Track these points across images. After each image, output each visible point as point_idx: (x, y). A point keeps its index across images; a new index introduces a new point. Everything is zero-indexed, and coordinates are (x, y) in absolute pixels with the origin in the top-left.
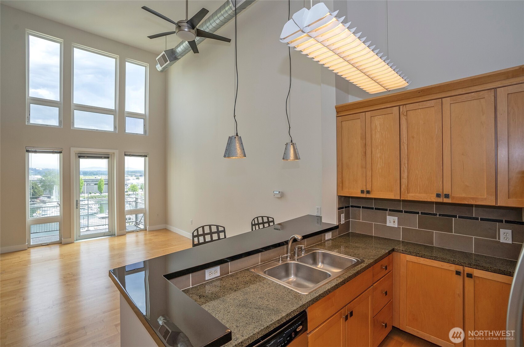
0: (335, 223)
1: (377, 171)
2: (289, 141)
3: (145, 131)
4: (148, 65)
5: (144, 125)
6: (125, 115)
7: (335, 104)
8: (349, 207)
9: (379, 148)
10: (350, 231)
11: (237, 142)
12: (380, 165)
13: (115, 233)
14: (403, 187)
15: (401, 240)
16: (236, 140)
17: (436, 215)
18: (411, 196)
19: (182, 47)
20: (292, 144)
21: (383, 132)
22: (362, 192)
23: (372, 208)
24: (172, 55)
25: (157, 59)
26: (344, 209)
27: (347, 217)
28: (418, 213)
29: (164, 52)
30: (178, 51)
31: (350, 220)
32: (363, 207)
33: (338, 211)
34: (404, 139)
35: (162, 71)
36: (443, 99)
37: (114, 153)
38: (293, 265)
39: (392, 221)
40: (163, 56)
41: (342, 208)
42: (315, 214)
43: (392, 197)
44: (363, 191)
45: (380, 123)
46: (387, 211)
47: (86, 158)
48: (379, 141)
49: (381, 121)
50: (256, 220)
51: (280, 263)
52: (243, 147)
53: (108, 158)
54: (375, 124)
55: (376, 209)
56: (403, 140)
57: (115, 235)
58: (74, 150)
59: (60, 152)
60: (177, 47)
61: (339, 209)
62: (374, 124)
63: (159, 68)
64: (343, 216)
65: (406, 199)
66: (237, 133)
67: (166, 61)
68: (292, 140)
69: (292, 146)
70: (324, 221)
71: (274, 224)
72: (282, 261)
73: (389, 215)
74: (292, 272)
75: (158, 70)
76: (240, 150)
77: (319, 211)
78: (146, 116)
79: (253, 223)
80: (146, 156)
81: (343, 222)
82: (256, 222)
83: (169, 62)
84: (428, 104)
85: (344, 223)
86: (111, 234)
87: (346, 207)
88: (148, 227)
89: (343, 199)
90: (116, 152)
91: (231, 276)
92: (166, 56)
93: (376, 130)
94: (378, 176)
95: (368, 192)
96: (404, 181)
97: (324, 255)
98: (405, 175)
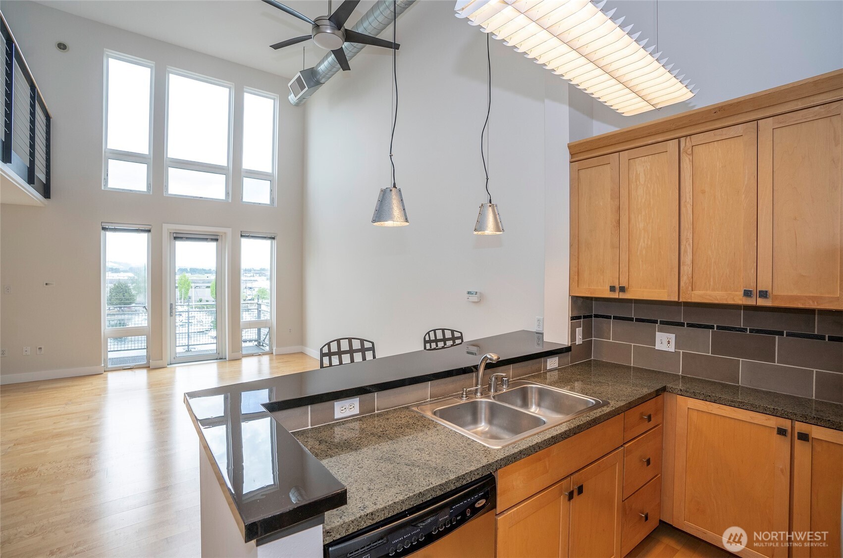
0: (564, 341)
1: (638, 253)
2: (485, 201)
3: (272, 200)
4: (277, 97)
5: (271, 190)
6: (243, 174)
7: (567, 141)
8: (591, 316)
9: (643, 213)
10: (592, 358)
11: (393, 197)
12: (644, 242)
13: (226, 356)
14: (684, 279)
15: (680, 374)
16: (393, 194)
17: (744, 330)
18: (698, 296)
19: (326, 63)
20: (490, 206)
21: (649, 185)
22: (612, 289)
23: (631, 319)
24: (311, 79)
25: (289, 85)
26: (582, 320)
27: (587, 333)
28: (712, 327)
29: (299, 74)
30: (320, 71)
31: (593, 338)
32: (615, 318)
33: (570, 322)
34: (688, 195)
35: (297, 105)
36: (759, 121)
37: (225, 233)
38: (484, 405)
39: (665, 341)
40: (299, 79)
41: (579, 318)
42: (534, 329)
43: (665, 298)
44: (614, 287)
45: (644, 170)
46: (657, 323)
47: (185, 241)
48: (643, 200)
49: (646, 167)
50: (432, 334)
51: (464, 400)
52: (403, 206)
53: (217, 240)
54: (637, 172)
55: (638, 320)
56: (686, 198)
57: (225, 359)
58: (168, 228)
59: (149, 231)
60: (319, 64)
61: (573, 318)
62: (635, 173)
63: (292, 98)
64: (579, 331)
65: (689, 301)
66: (394, 184)
67: (302, 88)
68: (490, 200)
69: (490, 209)
70: (546, 339)
71: (462, 341)
72: (466, 397)
73: (660, 331)
74: (483, 416)
75: (292, 102)
76: (398, 211)
77: (541, 324)
78: (273, 176)
79: (427, 339)
80: (274, 238)
81: (579, 341)
82: (433, 338)
83: (307, 88)
84: (732, 132)
85: (582, 343)
86: (219, 357)
87: (585, 317)
88: (274, 349)
89: (580, 302)
90: (229, 231)
91: (378, 415)
92: (303, 80)
93: (638, 183)
94: (640, 262)
95: (622, 289)
96: (686, 269)
97: (541, 393)
98: (687, 259)
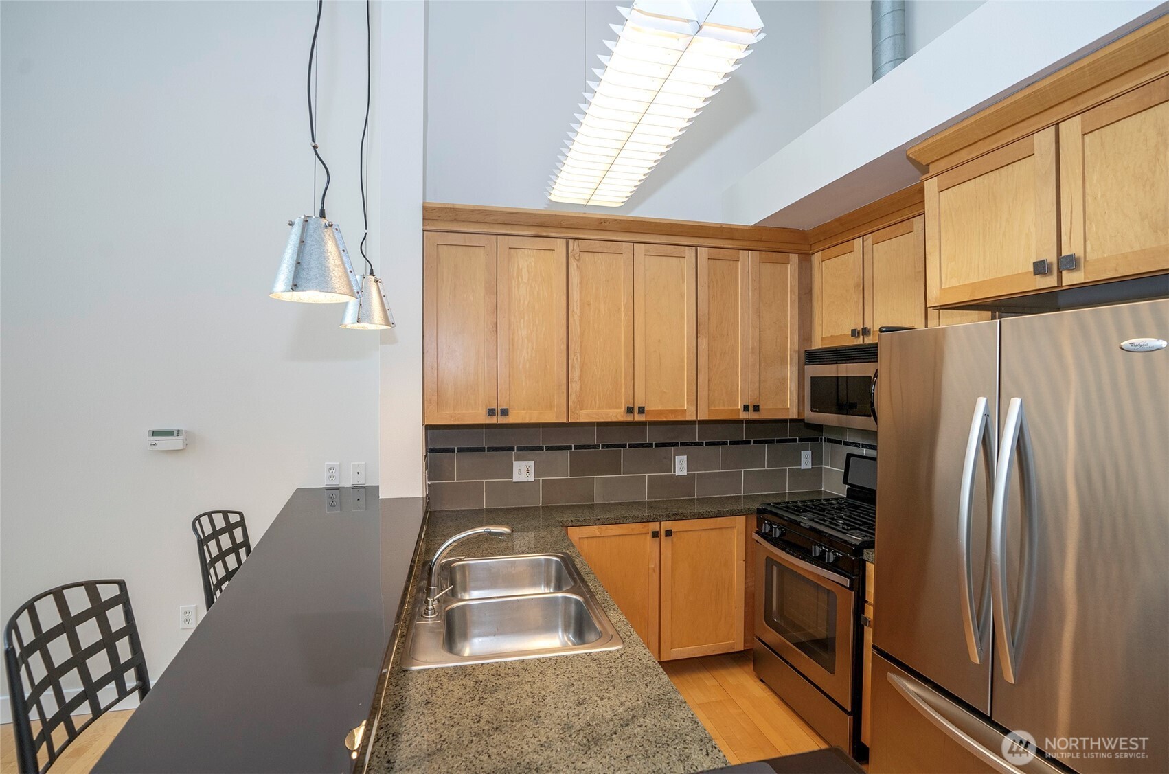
0: (419, 493)
1: (521, 367)
9: (526, 318)
10: (430, 510)
12: (528, 353)
14: (572, 397)
15: (541, 505)
17: (596, 447)
18: (584, 416)
21: (533, 286)
22: (491, 412)
23: (482, 450)
28: (570, 448)
31: (430, 483)
32: (460, 450)
33: (424, 463)
34: (575, 304)
36: (635, 244)
39: (523, 471)
43: (553, 420)
44: (493, 410)
45: (528, 266)
46: (513, 451)
48: (526, 303)
49: (530, 262)
54: (518, 265)
55: (490, 449)
56: (573, 307)
61: (425, 457)
62: (516, 266)
65: (578, 421)
68: (372, 271)
70: (385, 494)
73: (520, 459)
77: (337, 474)
93: (520, 279)
94: (523, 378)
95: (505, 412)
96: (574, 387)
98: (575, 375)
